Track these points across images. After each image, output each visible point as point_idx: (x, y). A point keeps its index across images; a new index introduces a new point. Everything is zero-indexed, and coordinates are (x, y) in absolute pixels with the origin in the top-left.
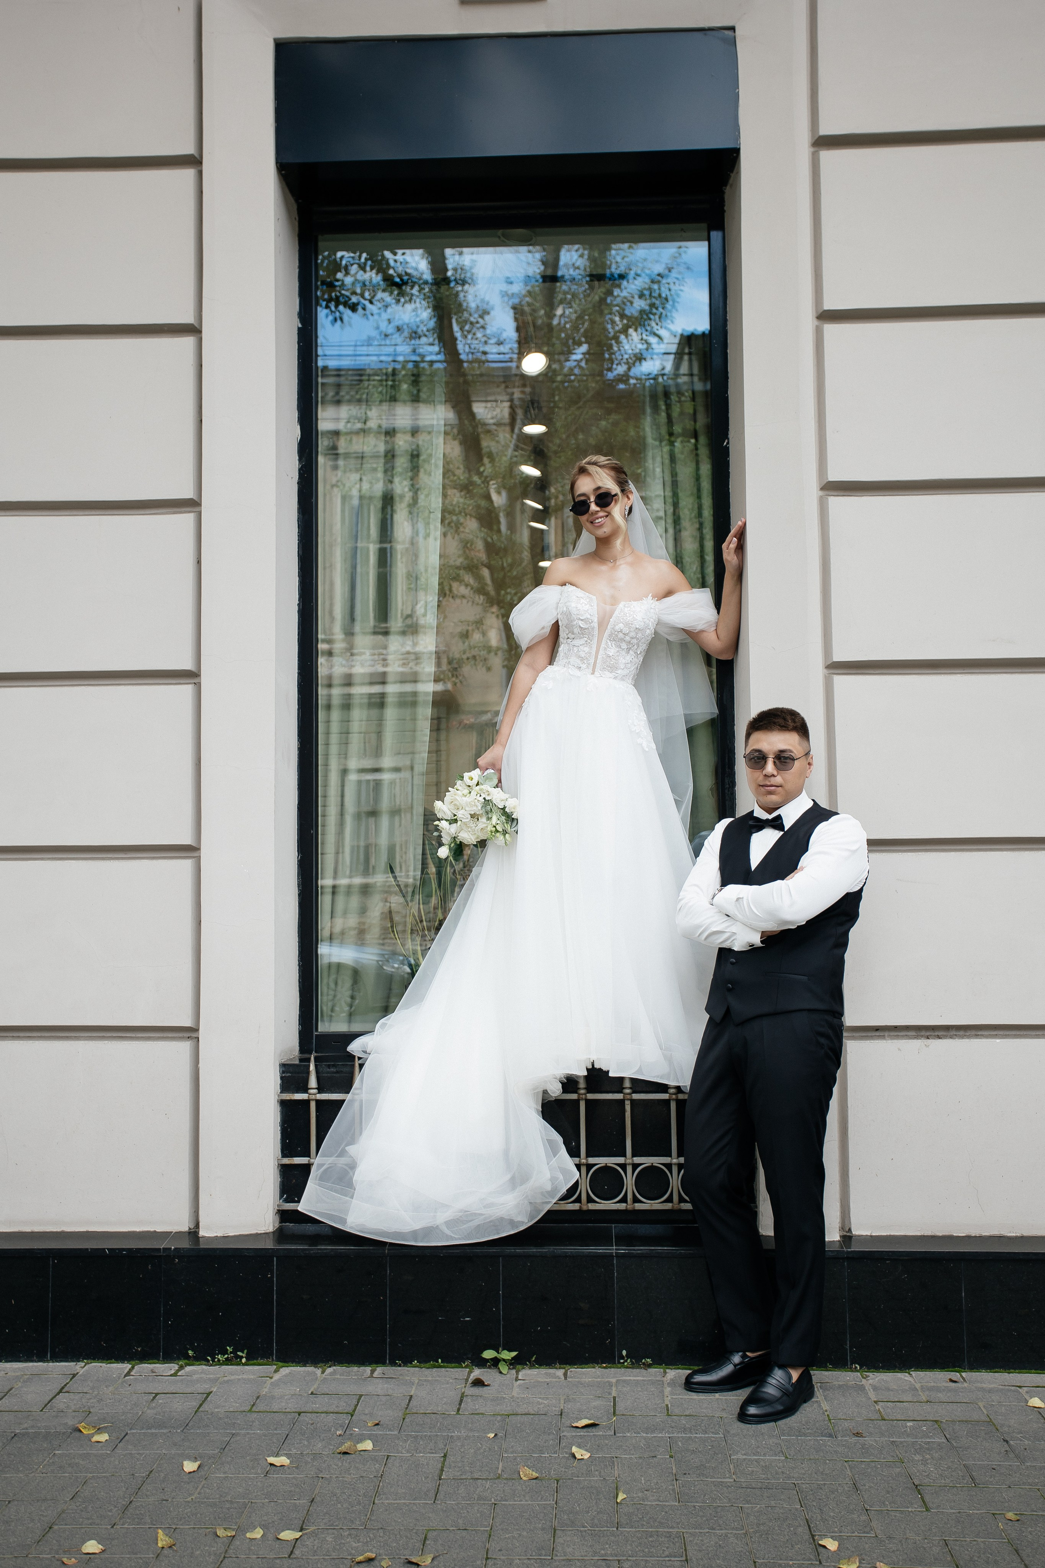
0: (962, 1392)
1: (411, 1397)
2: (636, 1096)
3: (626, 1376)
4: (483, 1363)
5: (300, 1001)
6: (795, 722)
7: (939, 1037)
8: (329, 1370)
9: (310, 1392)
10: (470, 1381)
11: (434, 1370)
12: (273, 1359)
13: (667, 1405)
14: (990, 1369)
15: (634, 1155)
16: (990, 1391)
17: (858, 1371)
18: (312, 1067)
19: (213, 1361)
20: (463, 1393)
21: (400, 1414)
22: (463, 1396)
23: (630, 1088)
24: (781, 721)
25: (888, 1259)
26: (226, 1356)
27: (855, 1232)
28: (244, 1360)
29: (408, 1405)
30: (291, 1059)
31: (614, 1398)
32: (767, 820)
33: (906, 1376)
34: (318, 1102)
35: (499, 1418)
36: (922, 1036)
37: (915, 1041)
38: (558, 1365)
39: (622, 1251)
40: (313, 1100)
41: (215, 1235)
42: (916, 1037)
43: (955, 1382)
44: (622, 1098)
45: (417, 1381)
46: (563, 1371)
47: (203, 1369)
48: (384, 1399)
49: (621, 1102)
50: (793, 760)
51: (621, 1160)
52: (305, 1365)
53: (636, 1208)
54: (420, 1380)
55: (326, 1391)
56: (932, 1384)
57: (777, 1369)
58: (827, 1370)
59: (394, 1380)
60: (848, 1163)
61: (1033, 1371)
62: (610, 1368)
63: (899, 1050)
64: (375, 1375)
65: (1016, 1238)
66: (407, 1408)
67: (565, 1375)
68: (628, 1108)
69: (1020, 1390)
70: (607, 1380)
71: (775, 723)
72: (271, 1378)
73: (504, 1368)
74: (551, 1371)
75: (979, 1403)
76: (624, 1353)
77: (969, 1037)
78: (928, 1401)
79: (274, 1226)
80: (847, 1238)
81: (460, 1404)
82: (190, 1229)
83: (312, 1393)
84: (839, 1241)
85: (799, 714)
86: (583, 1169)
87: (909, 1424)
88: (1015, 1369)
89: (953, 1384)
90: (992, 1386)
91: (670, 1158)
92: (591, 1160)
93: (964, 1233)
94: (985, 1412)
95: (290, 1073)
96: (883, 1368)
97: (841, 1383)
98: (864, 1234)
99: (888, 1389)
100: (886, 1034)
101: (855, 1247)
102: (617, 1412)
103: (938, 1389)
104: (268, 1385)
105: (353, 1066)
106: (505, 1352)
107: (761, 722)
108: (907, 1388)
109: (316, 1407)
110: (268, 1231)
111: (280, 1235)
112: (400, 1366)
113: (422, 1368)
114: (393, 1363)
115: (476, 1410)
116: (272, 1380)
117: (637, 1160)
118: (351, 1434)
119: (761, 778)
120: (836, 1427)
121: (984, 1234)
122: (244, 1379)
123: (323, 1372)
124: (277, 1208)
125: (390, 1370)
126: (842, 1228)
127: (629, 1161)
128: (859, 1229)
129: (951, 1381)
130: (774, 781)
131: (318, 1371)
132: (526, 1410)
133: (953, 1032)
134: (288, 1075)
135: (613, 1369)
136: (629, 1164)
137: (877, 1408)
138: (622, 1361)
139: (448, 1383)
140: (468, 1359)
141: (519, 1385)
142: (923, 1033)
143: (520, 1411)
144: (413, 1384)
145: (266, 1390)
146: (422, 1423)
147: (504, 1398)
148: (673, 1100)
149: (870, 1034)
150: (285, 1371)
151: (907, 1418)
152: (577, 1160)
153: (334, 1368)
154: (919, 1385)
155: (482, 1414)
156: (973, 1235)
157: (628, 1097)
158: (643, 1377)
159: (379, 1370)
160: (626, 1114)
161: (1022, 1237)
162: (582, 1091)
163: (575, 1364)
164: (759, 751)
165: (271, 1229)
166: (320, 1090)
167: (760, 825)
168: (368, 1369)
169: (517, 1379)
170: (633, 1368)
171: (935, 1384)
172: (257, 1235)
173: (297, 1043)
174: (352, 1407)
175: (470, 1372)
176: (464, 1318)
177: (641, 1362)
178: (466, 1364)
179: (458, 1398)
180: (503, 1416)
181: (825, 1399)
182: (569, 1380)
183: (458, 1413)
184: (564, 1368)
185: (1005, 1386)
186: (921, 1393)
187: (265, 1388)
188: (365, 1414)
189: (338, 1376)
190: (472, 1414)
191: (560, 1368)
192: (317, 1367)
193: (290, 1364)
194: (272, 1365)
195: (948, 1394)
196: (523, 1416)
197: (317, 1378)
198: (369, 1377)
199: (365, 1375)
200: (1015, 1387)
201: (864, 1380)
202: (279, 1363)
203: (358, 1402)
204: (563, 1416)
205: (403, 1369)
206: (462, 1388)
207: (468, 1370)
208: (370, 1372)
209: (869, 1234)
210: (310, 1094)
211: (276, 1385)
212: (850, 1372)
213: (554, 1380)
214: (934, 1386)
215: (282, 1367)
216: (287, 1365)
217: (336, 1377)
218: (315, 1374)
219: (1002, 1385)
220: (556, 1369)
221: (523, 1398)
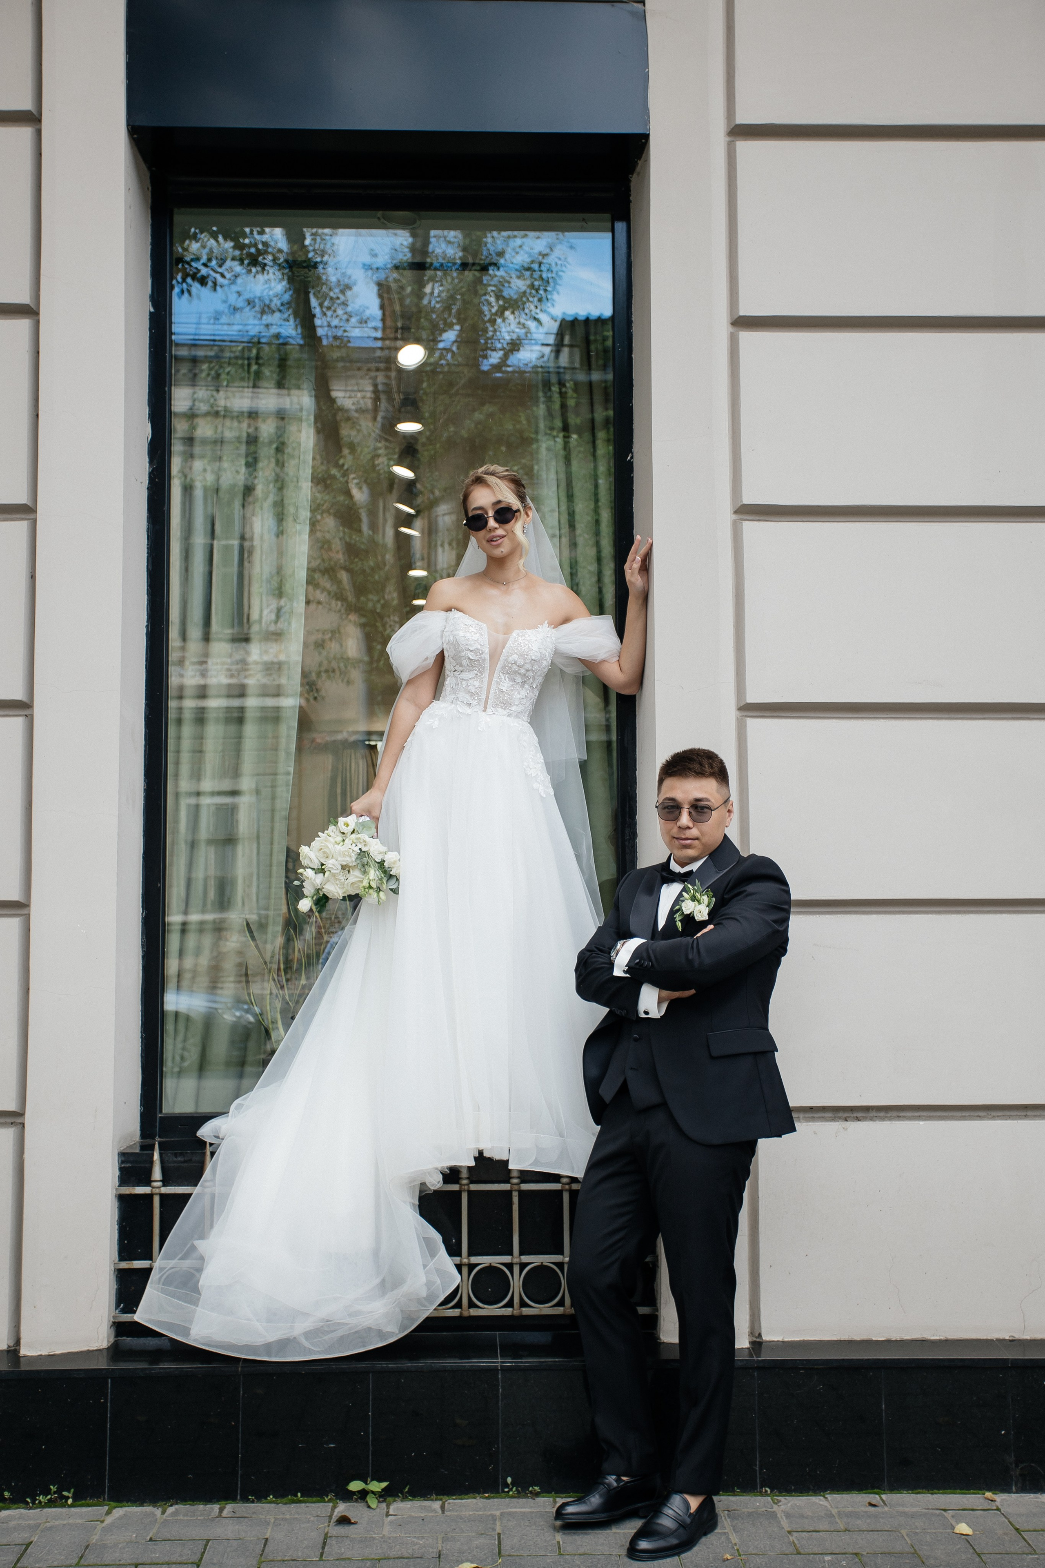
0: (883, 1518)
1: (267, 1540)
2: (525, 1187)
3: (511, 1508)
4: (348, 1496)
5: (143, 1078)
6: (712, 767)
7: (858, 1119)
8: (171, 1510)
9: (148, 1538)
10: (334, 1518)
11: (293, 1505)
12: (104, 1498)
13: (558, 1542)
14: (912, 1490)
15: (522, 1253)
16: (913, 1516)
17: (768, 1495)
18: (156, 1156)
19: (33, 1503)
20: (326, 1534)
21: (254, 1563)
22: (326, 1537)
23: (518, 1177)
24: (697, 766)
25: (802, 1369)
26: (49, 1497)
27: (766, 1337)
28: (70, 1501)
29: (263, 1551)
30: (131, 1147)
31: (499, 1535)
32: (680, 873)
33: (820, 1500)
34: (162, 1196)
35: (368, 1563)
36: (840, 1118)
37: (832, 1123)
38: (434, 1496)
39: (509, 1363)
40: (156, 1194)
41: (39, 1353)
42: (833, 1119)
43: (875, 1506)
44: (509, 1188)
45: (272, 1521)
46: (439, 1503)
47: (21, 1514)
48: (235, 1543)
49: (509, 1193)
50: (711, 809)
51: (507, 1259)
52: (142, 1505)
53: (524, 1313)
54: (276, 1519)
55: (167, 1535)
56: (850, 1509)
57: (673, 1495)
58: (735, 1495)
59: (246, 1520)
60: (759, 1260)
61: (958, 1491)
62: (493, 1498)
63: (815, 1133)
64: (225, 1514)
65: (940, 1341)
66: (261, 1555)
67: (443, 1507)
68: (515, 1200)
69: (945, 1514)
70: (489, 1513)
71: (690, 768)
72: (102, 1522)
73: (372, 1501)
74: (427, 1503)
75: (902, 1531)
76: (509, 1480)
77: (890, 1119)
78: (846, 1530)
79: (108, 1341)
80: (757, 1344)
81: (323, 1548)
82: (9, 1347)
83: (151, 1540)
84: (748, 1348)
85: (717, 757)
86: (465, 1270)
87: (828, 1558)
88: (938, 1489)
89: (872, 1509)
90: (915, 1510)
91: (561, 1257)
92: (474, 1260)
93: (884, 1337)
94: (909, 1542)
95: (130, 1163)
96: (795, 1491)
97: (750, 1510)
98: (776, 1340)
99: (802, 1516)
100: (801, 1114)
101: (766, 1356)
102: (503, 1553)
103: (856, 1515)
104: (98, 1532)
105: (204, 1153)
106: (375, 1482)
107: (674, 766)
108: (822, 1514)
109: (157, 1556)
110: (102, 1347)
111: (115, 1351)
112: (253, 1502)
113: (278, 1504)
114: (245, 1499)
115: (342, 1554)
116: (104, 1525)
117: (525, 1259)
119: (675, 830)
120: (748, 1564)
121: (905, 1338)
122: (70, 1524)
123: (163, 1513)
124: (112, 1320)
125: (241, 1508)
126: (751, 1333)
127: (516, 1260)
128: (770, 1334)
129: (871, 1505)
130: (689, 833)
131: (158, 1512)
132: (400, 1553)
133: (875, 1114)
134: (128, 1165)
135: (496, 1500)
136: (516, 1264)
137: (791, 1539)
138: (506, 1490)
139: (308, 1522)
140: (331, 1491)
141: (391, 1522)
142: (841, 1114)
143: (393, 1553)
144: (268, 1524)
145: (96, 1537)
147: (374, 1538)
148: (566, 1190)
150: (119, 1512)
151: (824, 1551)
152: (457, 1260)
153: (177, 1506)
154: (836, 1510)
155: (349, 1559)
156: (894, 1339)
157: (516, 1187)
158: (531, 1507)
159: (229, 1508)
160: (514, 1207)
161: (947, 1341)
162: (465, 1182)
163: (454, 1495)
164: (673, 800)
165: (105, 1345)
166: (165, 1182)
167: (671, 878)
168: (216, 1507)
169: (388, 1515)
170: (519, 1497)
171: (853, 1509)
173: (139, 1128)
174: (199, 1556)
175: (334, 1508)
176: (328, 1445)
177: (528, 1490)
178: (329, 1497)
179: (321, 1540)
180: (373, 1561)
181: (734, 1530)
182: (446, 1513)
183: (321, 1559)
184: (441, 1500)
185: (928, 1509)
186: (838, 1521)
187: (96, 1535)
188: (215, 1564)
189: (181, 1517)
190: (338, 1559)
191: (436, 1500)
192: (156, 1506)
193: (125, 1503)
194: (103, 1506)
195: (868, 1521)
196: (396, 1560)
197: (156, 1520)
198: (217, 1517)
199: (212, 1514)
200: (939, 1511)
201: (775, 1506)
202: (111, 1503)
203: (205, 1549)
204: (441, 1559)
205: (257, 1506)
206: (325, 1527)
207: (331, 1504)
208: (218, 1511)
209: (781, 1339)
210: (153, 1188)
211: (108, 1530)
212: (759, 1497)
213: (430, 1514)
214: (852, 1512)
215: (116, 1507)
216: (121, 1505)
217: (179, 1518)
218: (154, 1515)
219: (925, 1509)
220: (432, 1500)
221: (396, 1537)
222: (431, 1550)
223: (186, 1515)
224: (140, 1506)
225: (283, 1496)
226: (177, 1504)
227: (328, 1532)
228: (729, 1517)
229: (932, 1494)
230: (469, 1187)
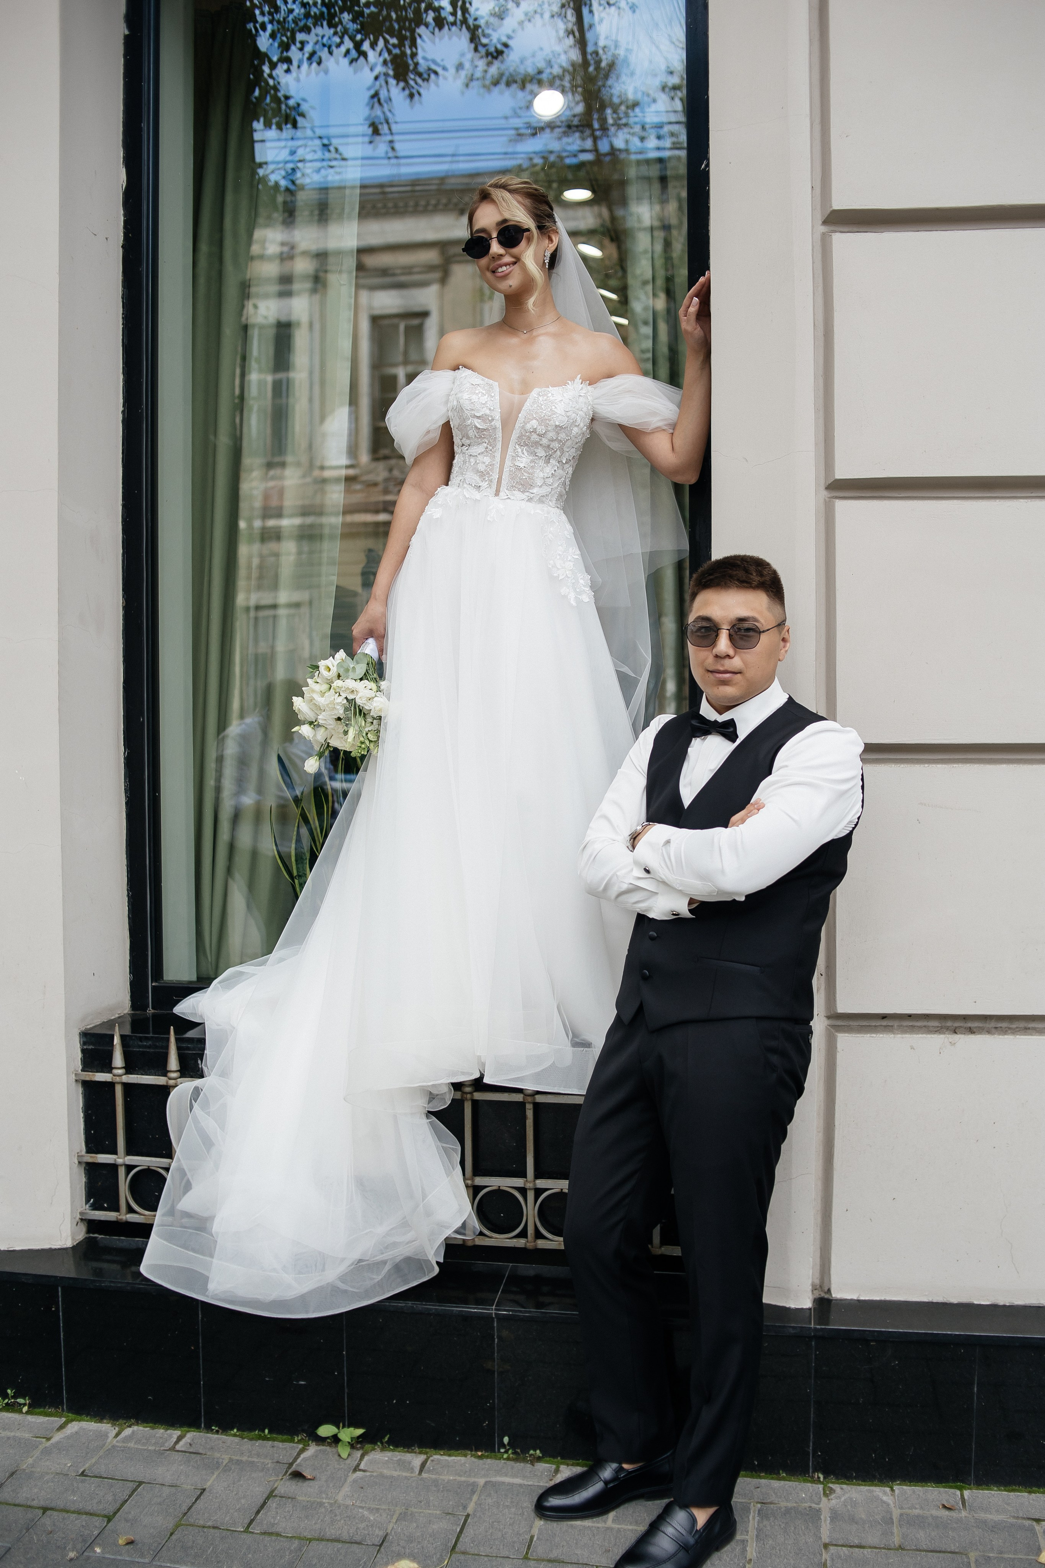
0: (954, 1529)
1: (204, 1490)
2: (541, 1098)
3: (501, 1475)
4: (321, 1440)
5: (131, 942)
6: (762, 575)
7: (971, 1031)
8: (128, 1431)
9: (81, 1471)
10: (290, 1471)
11: (256, 1442)
12: (66, 1405)
13: (532, 1537)
14: (1005, 1486)
15: (538, 1176)
16: (995, 1528)
17: (820, 1482)
18: (117, 1040)
20: (273, 1491)
21: (171, 1526)
22: (271, 1495)
24: (741, 574)
25: (872, 1341)
26: (6, 1401)
27: (836, 1293)
28: (25, 1409)
29: (190, 1508)
30: (92, 1028)
31: (468, 1516)
32: (716, 721)
33: (885, 1493)
34: (127, 1086)
35: (296, 1543)
36: (948, 1028)
37: (935, 1036)
38: (417, 1450)
39: (506, 1312)
40: (118, 1083)
42: (939, 1032)
44: (521, 1100)
45: (225, 1462)
46: (423, 1457)
48: (166, 1491)
49: (522, 1105)
50: (759, 632)
51: (519, 1182)
52: (101, 1421)
53: (539, 1247)
54: (231, 1460)
55: (102, 1470)
56: (917, 1512)
57: (677, 1508)
59: (197, 1456)
60: (831, 1202)
62: (487, 1457)
63: (912, 1048)
64: (179, 1446)
66: (185, 1513)
67: (423, 1465)
68: (530, 1113)
69: (1037, 1527)
70: (472, 1480)
71: (731, 577)
72: (48, 1439)
73: (344, 1451)
74: (408, 1457)
75: (972, 1555)
76: (506, 1440)
78: (901, 1548)
79: (73, 1239)
80: (824, 1304)
81: (258, 1512)
83: (83, 1474)
84: (810, 1309)
85: (768, 564)
89: (945, 1513)
90: (999, 1517)
92: (479, 1181)
93: (988, 1300)
95: (93, 1045)
96: (857, 1478)
97: (789, 1505)
98: (849, 1298)
99: (853, 1520)
100: (896, 1023)
102: (459, 1546)
103: (922, 1523)
104: (37, 1453)
105: (168, 1040)
106: (348, 1428)
107: (710, 575)
108: (878, 1517)
109: (73, 1499)
110: (65, 1246)
111: (86, 1250)
112: (217, 1432)
113: (243, 1438)
114: (208, 1428)
115: (273, 1525)
116: (48, 1443)
117: (541, 1183)
118: (88, 1558)
119: (710, 660)
121: (1017, 1303)
122: (14, 1438)
123: (117, 1435)
124: (78, 1216)
125: (201, 1439)
126: (819, 1287)
127: (530, 1185)
128: (841, 1292)
129: (944, 1507)
130: (728, 664)
131: (113, 1432)
132: (339, 1533)
133: (993, 1024)
134: (91, 1047)
135: (489, 1461)
136: (530, 1189)
137: (825, 1556)
138: (502, 1450)
139: (262, 1470)
140: (304, 1431)
141: (355, 1481)
142: (949, 1024)
143: (331, 1532)
144: (217, 1468)
145: (30, 1461)
146: (190, 1544)
147: (321, 1504)
149: (873, 1023)
150: (74, 1427)
153: (135, 1428)
154: (898, 1511)
155: (278, 1535)
156: (1002, 1304)
157: (529, 1099)
158: (524, 1477)
159: (192, 1435)
160: (527, 1121)
162: (468, 1089)
163: (441, 1448)
164: (707, 619)
165: (69, 1244)
166: (129, 1068)
167: (706, 728)
168: (176, 1433)
169: (356, 1469)
170: (516, 1460)
171: (920, 1513)
172: (51, 1251)
173: (128, 997)
174: (118, 1505)
175: (302, 1451)
176: (298, 1381)
177: (528, 1454)
178: (300, 1438)
179: (262, 1501)
180: (302, 1542)
181: (757, 1536)
182: (424, 1475)
183: (246, 1531)
184: (426, 1453)
185: (1018, 1518)
186: (895, 1530)
187: (31, 1457)
188: (127, 1521)
189: (131, 1445)
190: (264, 1533)
191: (420, 1453)
192: (115, 1425)
193: (84, 1417)
194: (61, 1417)
195: (933, 1534)
196: (330, 1544)
197: (104, 1445)
198: (169, 1450)
199: (166, 1445)
200: (1030, 1522)
201: (824, 1499)
202: (70, 1415)
203: (130, 1496)
204: (382, 1549)
205: (219, 1439)
206: (276, 1480)
207: (301, 1446)
208: (175, 1440)
209: (855, 1298)
210: (114, 1076)
211: (47, 1452)
212: (809, 1484)
213: (404, 1474)
214: (918, 1516)
215: (72, 1421)
216: (79, 1417)
217: (129, 1445)
218: (106, 1436)
219: (1014, 1517)
220: (415, 1453)
221: (347, 1507)
222: (377, 1532)
223: (138, 1442)
224: (100, 1422)
225: (251, 1429)
226: (137, 1424)
227: (276, 1488)
228: (759, 1514)
229: (1030, 1492)
230: (473, 1095)
